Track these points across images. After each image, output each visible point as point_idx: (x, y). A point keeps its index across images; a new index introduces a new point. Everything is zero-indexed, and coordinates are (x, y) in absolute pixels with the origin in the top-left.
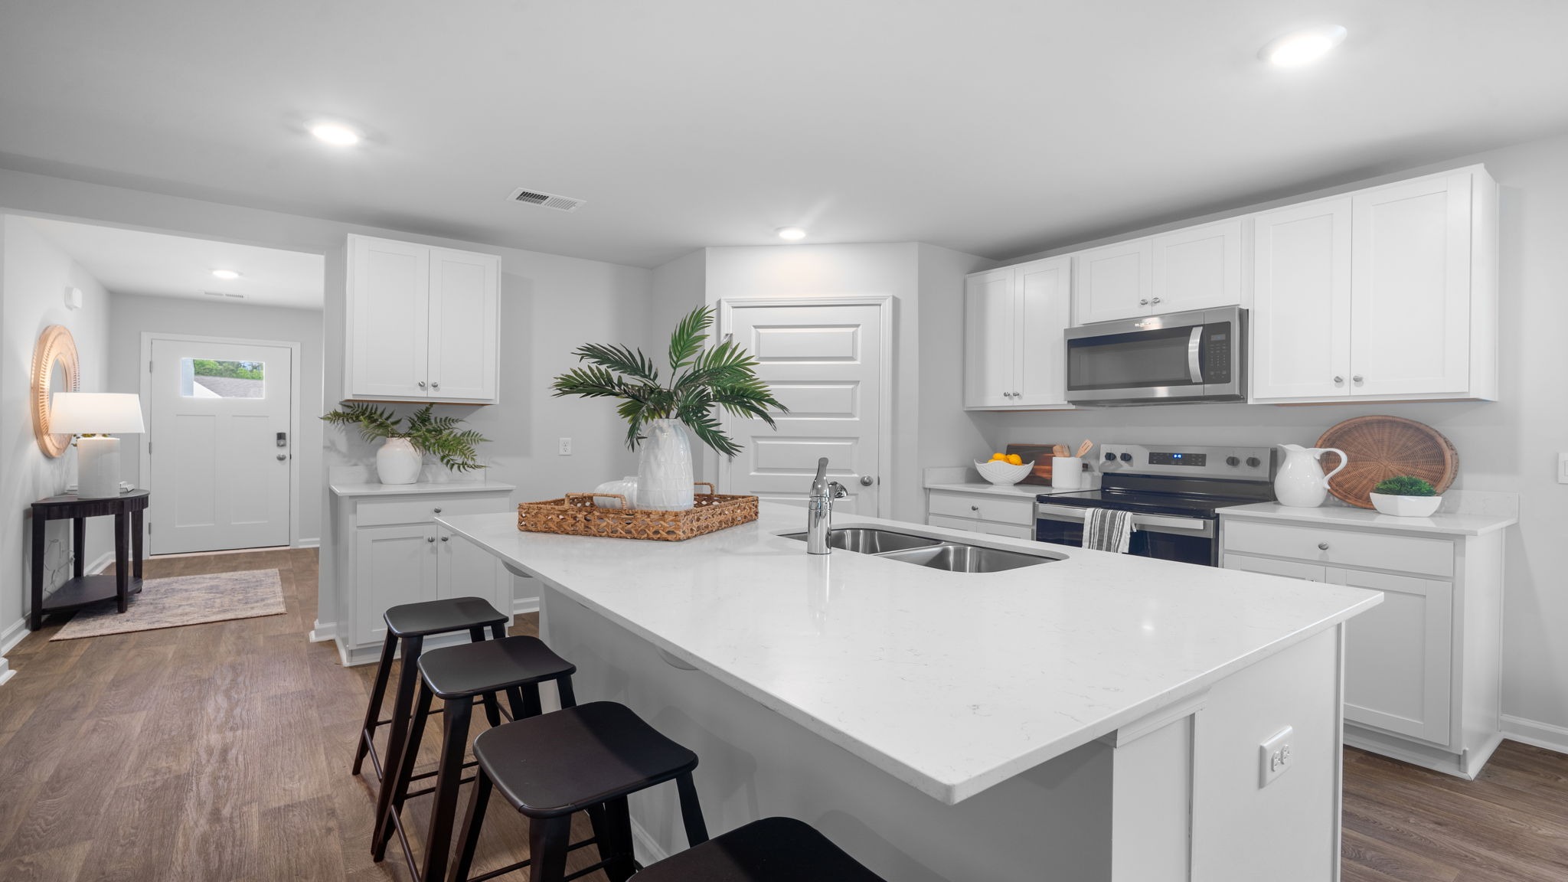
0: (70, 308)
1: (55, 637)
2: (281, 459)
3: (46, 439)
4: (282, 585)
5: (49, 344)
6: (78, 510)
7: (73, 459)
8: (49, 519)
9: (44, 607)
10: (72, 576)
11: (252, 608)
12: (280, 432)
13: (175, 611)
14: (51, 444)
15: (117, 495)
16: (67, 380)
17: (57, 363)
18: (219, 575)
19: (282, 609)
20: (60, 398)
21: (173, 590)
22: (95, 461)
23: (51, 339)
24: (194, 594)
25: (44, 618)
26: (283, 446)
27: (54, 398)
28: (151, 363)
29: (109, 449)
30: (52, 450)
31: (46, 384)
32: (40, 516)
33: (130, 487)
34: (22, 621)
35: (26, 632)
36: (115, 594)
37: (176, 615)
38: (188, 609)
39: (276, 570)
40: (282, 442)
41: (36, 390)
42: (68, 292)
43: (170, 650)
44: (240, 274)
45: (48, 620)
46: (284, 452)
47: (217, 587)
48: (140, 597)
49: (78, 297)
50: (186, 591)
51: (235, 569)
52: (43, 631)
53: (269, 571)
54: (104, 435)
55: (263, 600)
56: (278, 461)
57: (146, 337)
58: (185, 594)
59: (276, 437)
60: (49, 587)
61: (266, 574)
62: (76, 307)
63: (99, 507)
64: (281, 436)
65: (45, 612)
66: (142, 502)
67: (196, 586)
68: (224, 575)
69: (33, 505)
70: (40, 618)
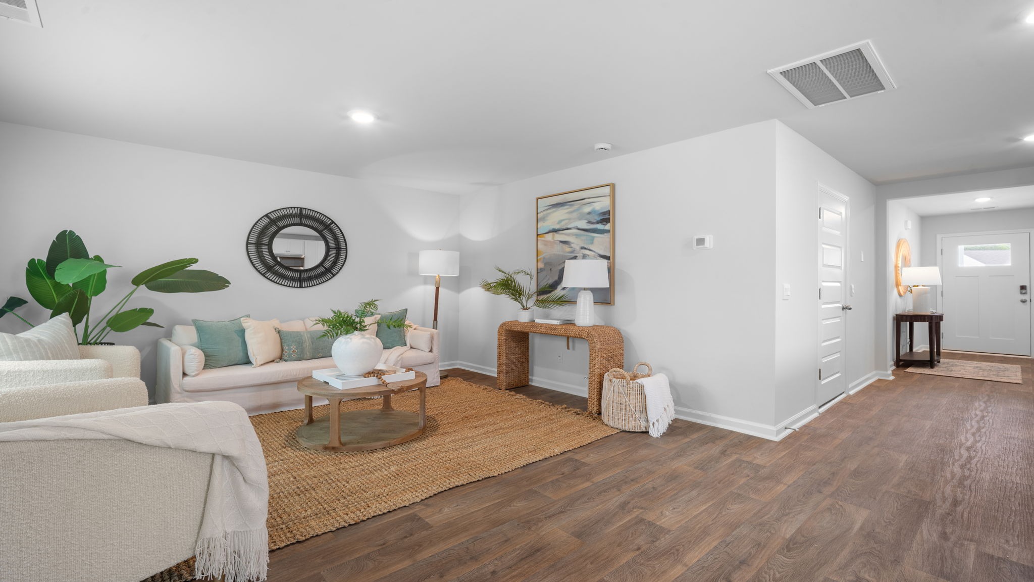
0: (906, 229)
1: (906, 371)
2: (1024, 301)
3: (900, 287)
4: (1022, 373)
5: (900, 247)
6: (912, 318)
7: (910, 298)
8: (902, 321)
9: (901, 358)
10: (908, 351)
11: (1002, 378)
12: (1022, 285)
13: (958, 372)
14: (902, 290)
15: (929, 314)
16: (906, 263)
17: (903, 256)
18: (982, 363)
19: (1020, 382)
20: (905, 269)
21: (956, 365)
22: (920, 298)
23: (901, 245)
24: (967, 368)
25: (901, 363)
26: (1024, 294)
27: (903, 270)
28: (942, 250)
29: (925, 293)
30: (902, 293)
31: (900, 264)
32: (899, 319)
33: (934, 311)
34: (893, 363)
35: (894, 367)
36: (929, 359)
37: (959, 374)
38: (964, 373)
39: (1019, 366)
40: (1024, 291)
41: (896, 267)
42: (906, 222)
43: (957, 385)
44: (991, 198)
45: (902, 364)
46: (1024, 297)
47: (980, 367)
48: (940, 364)
49: (910, 224)
50: (963, 366)
51: (992, 362)
52: (901, 368)
53: (1014, 366)
54: (923, 286)
55: (1008, 376)
56: (1021, 303)
57: (939, 237)
58: (962, 367)
59: (1019, 288)
60: (902, 353)
61: (1012, 367)
62: (909, 229)
63: (921, 318)
64: (1023, 288)
65: (901, 361)
66: (940, 318)
67: (968, 365)
68: (985, 363)
69: (896, 315)
70: (899, 363)
